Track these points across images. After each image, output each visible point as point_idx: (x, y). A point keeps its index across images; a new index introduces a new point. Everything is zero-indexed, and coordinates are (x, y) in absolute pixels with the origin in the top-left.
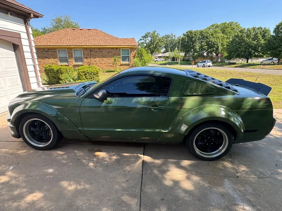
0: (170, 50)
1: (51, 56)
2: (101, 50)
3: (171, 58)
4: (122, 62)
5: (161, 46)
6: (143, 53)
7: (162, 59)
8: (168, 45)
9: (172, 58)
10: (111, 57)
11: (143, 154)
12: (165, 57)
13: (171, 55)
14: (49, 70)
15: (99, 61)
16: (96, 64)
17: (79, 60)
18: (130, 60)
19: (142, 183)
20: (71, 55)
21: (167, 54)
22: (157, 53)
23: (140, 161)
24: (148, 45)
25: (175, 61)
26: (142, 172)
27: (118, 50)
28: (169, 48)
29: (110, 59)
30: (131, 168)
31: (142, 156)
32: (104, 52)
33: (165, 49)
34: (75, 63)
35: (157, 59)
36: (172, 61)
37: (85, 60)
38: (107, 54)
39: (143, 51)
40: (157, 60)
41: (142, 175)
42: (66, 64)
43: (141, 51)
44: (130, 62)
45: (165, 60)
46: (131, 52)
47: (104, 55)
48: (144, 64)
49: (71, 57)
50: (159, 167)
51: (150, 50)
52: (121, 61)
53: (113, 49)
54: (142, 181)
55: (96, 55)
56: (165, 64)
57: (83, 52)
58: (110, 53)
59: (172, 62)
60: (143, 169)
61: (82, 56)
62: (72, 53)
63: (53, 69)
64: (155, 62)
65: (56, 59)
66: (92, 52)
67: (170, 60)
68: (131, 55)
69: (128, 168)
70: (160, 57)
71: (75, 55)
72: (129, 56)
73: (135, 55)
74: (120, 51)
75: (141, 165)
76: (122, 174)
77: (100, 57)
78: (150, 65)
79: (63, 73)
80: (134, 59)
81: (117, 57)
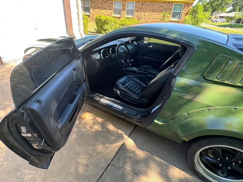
0: (238, 10)
1: (108, 7)
2: (152, 4)
3: (236, 19)
4: (171, 19)
5: (228, 4)
6: (198, 10)
7: (224, 20)
8: (237, 3)
9: (238, 19)
10: (161, 12)
11: (129, 134)
12: (227, 18)
13: (237, 16)
14: (98, 20)
15: (148, 16)
16: (145, 18)
17: (130, 13)
18: (181, 17)
19: (101, 176)
20: (124, 7)
21: (232, 15)
22: (220, 11)
23: (119, 144)
24: (211, 1)
25: (240, 24)
26: (112, 161)
27: (171, 4)
28: (238, 7)
29: (160, 14)
30: (104, 149)
31: (126, 137)
32: (155, 6)
33: (232, 8)
34: (126, 16)
35: (217, 19)
36: (236, 23)
37: (136, 14)
38: (158, 9)
39: (200, 8)
40: (216, 21)
41: (109, 165)
42: (119, 16)
43: (197, 8)
44: (179, 19)
45: (227, 22)
46: (184, 8)
47: (154, 9)
48: (196, 22)
49: (124, 9)
50: (136, 162)
51: (212, 7)
52: (171, 17)
53: (165, 3)
54: (103, 173)
55: (146, 9)
56: (225, 26)
57: (135, 5)
58: (161, 8)
59: (234, 25)
60: (115, 156)
61: (134, 9)
62: (125, 5)
63: (101, 20)
64: (214, 22)
65: (111, 10)
66: (143, 6)
67: (233, 22)
68: (183, 11)
69: (100, 148)
70: (222, 17)
71: (128, 7)
72: (181, 12)
73: (189, 11)
74: (172, 6)
75: (117, 149)
76: (88, 153)
77: (150, 12)
78: (203, 25)
79: (109, 24)
80: (186, 16)
81: (167, 12)
